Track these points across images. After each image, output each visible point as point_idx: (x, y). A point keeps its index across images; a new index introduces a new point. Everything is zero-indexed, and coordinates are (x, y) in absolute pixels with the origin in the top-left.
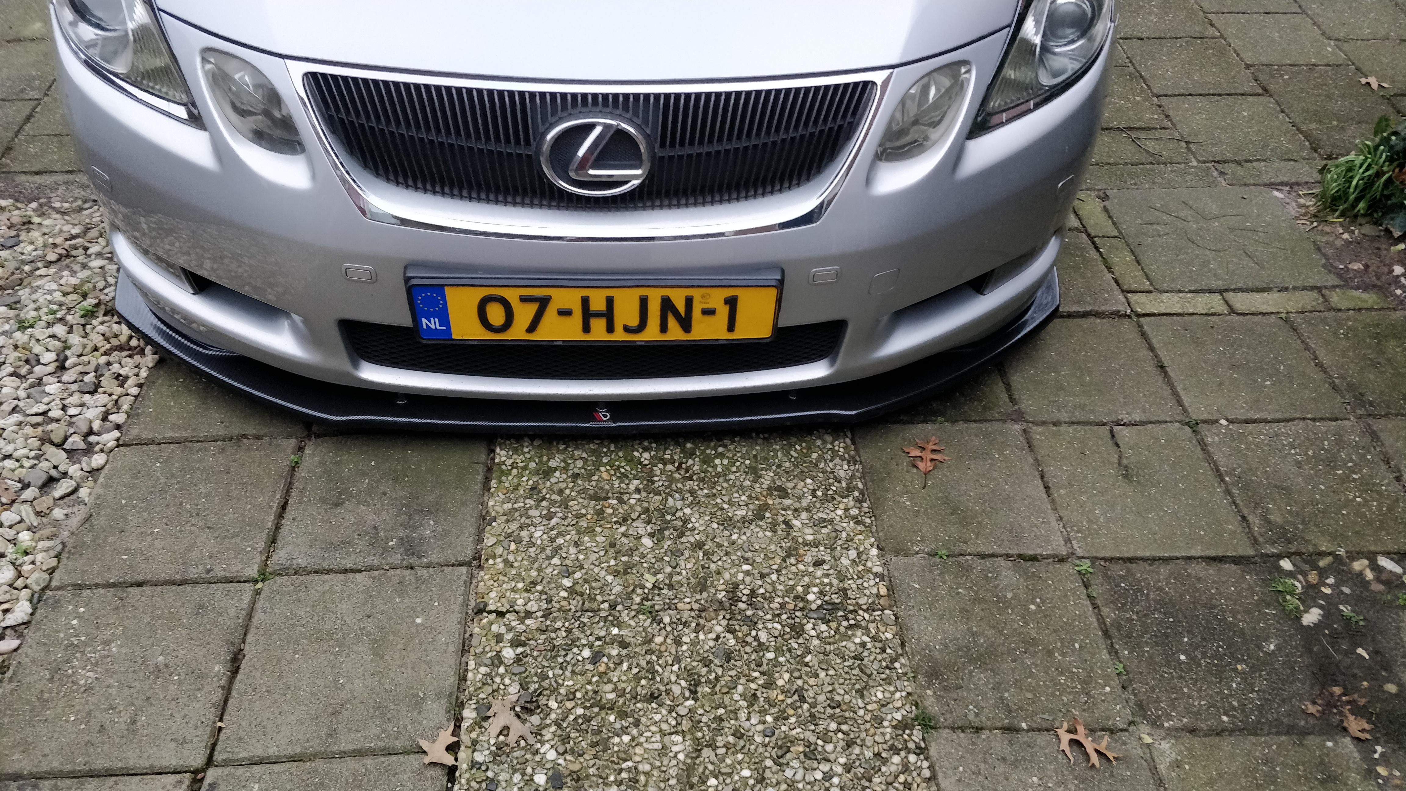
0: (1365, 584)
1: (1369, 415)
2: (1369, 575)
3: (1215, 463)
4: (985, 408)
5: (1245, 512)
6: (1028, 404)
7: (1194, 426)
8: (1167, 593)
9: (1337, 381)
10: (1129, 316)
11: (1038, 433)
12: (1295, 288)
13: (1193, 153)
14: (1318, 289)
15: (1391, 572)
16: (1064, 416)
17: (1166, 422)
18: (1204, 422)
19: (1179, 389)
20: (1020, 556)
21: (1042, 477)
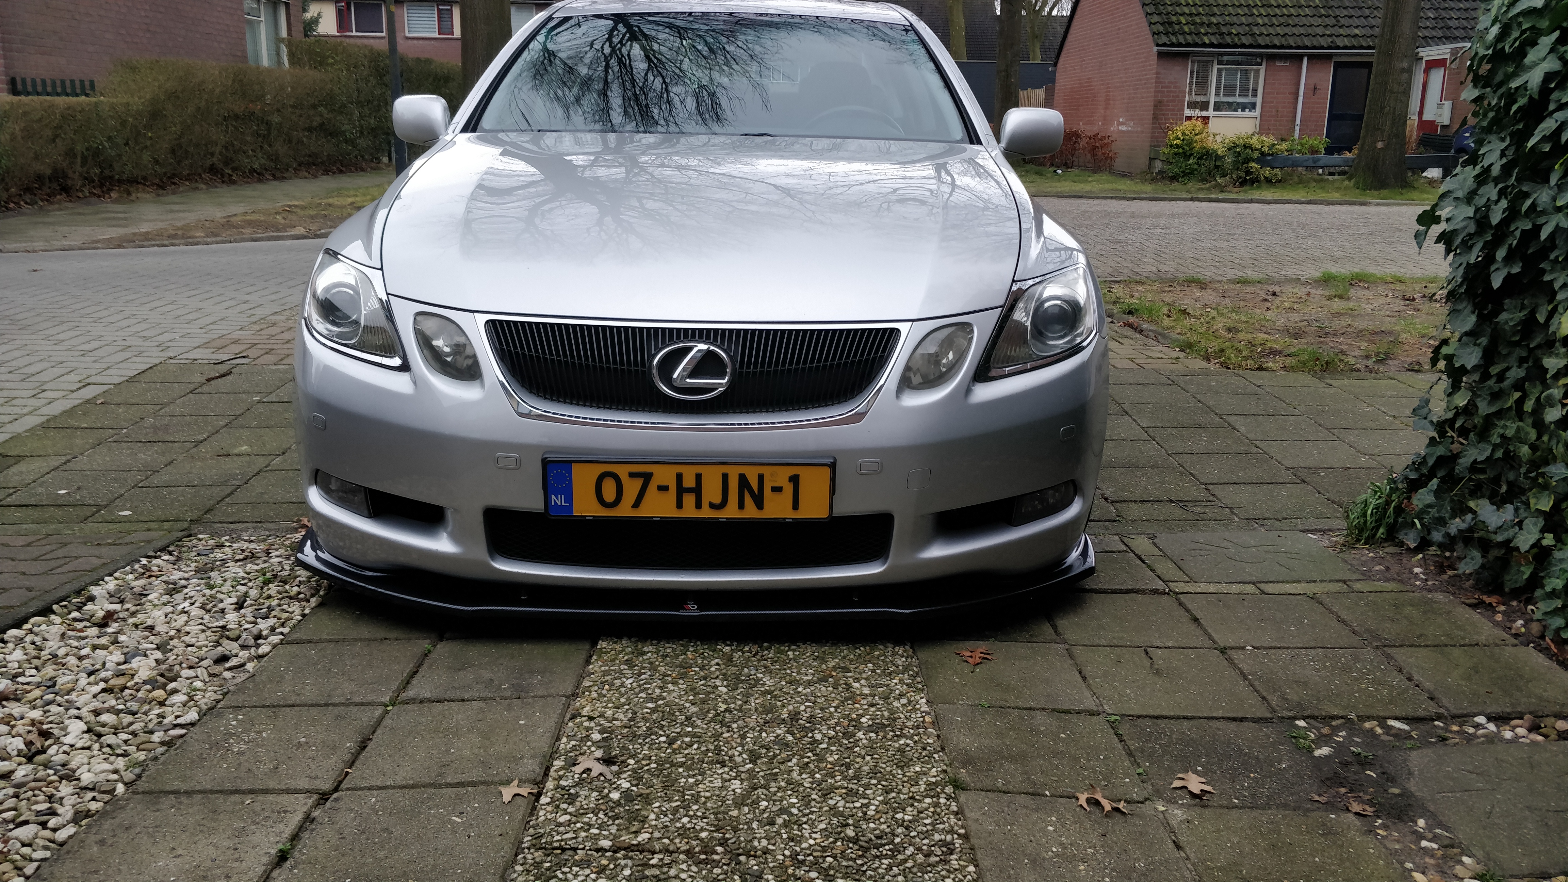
0: (1375, 736)
1: (1385, 646)
2: (1379, 730)
3: (1240, 669)
4: (1031, 636)
5: (1265, 694)
6: (1071, 635)
7: (1223, 651)
8: (1189, 736)
9: (1356, 628)
10: (1168, 594)
11: (1078, 651)
12: (1321, 581)
13: (1235, 514)
14: (1344, 582)
15: (1400, 729)
16: (1103, 642)
17: (1196, 648)
18: (1232, 648)
19: (1210, 631)
20: (1054, 710)
21: (1080, 673)
